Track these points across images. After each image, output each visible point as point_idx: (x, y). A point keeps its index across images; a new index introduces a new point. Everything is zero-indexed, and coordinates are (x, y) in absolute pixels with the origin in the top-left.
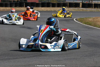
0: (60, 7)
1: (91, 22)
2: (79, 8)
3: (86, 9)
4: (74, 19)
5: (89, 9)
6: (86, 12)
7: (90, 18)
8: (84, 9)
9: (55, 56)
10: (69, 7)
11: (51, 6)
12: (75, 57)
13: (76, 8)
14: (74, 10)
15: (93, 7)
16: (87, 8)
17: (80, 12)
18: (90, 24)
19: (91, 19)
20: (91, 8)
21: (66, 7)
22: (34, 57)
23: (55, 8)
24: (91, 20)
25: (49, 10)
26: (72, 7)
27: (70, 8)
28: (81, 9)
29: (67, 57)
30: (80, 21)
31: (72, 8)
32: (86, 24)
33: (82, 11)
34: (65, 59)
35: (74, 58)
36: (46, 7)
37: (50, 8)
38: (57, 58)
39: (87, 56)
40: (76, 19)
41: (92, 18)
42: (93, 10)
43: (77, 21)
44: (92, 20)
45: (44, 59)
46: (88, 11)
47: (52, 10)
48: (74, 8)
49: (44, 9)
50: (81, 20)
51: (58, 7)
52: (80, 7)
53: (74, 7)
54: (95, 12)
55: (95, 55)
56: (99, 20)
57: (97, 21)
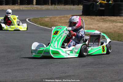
0: (9, 5)
1: (48, 22)
2: (32, 5)
3: (41, 7)
4: (27, 20)
6: (41, 10)
7: (47, 17)
8: (39, 7)
14: (26, 9)
15: (50, 4)
16: (43, 5)
17: (34, 10)
18: (46, 25)
19: (48, 19)
20: (47, 6)
23: (3, 6)
24: (47, 21)
27: (21, 6)
28: (35, 7)
30: (34, 22)
32: (41, 25)
33: (36, 9)
40: (29, 20)
41: (48, 17)
42: (50, 8)
43: (30, 21)
44: (49, 21)
46: (44, 8)
50: (35, 20)
51: (6, 5)
54: (52, 10)
55: (52, 63)
56: (57, 20)
57: (54, 21)
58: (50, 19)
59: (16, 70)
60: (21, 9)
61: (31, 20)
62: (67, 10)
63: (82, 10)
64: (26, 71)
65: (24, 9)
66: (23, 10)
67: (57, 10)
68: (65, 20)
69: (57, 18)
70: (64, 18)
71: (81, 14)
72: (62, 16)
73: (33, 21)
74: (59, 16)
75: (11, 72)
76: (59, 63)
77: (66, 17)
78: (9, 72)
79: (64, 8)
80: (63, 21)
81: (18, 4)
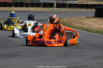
0: (34, 7)
1: (66, 22)
3: (60, 9)
5: (63, 10)
6: (61, 12)
7: (65, 18)
8: (59, 9)
9: (28, 57)
10: (43, 7)
11: (24, 6)
12: (49, 58)
13: (51, 8)
14: (48, 10)
15: (68, 7)
16: (62, 8)
17: (55, 12)
18: (64, 25)
19: (66, 19)
20: (65, 8)
21: (40, 7)
22: (6, 57)
23: (29, 8)
24: (65, 21)
25: (23, 10)
27: (44, 8)
28: (55, 9)
29: (40, 58)
31: (46, 8)
34: (38, 60)
35: (47, 59)
36: (19, 7)
37: (23, 8)
38: (30, 59)
39: (61, 56)
41: (66, 18)
42: (68, 10)
44: (67, 21)
45: (17, 60)
46: (63, 11)
47: (25, 10)
48: (48, 8)
49: (18, 9)
51: (31, 7)
52: (54, 8)
54: (69, 12)
55: (69, 56)
56: (74, 20)
57: (71, 21)
58: (68, 19)
59: (39, 60)
60: (44, 10)
62: (82, 12)
63: (94, 13)
64: (48, 61)
65: (46, 10)
66: (45, 12)
67: (74, 12)
68: (80, 21)
69: (73, 19)
70: (80, 19)
71: (94, 16)
72: (77, 17)
74: (75, 17)
75: (36, 61)
76: (75, 55)
77: (81, 18)
78: (34, 61)
79: (80, 11)
80: (79, 22)
81: (42, 7)
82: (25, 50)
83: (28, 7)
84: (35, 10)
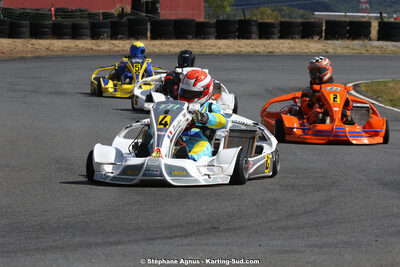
0: (292, 39)
2: (366, 41)
3: (395, 46)
6: (396, 57)
8: (389, 45)
9: (271, 233)
10: (326, 38)
11: (254, 36)
13: (356, 42)
14: (345, 51)
17: (373, 57)
21: (317, 38)
23: (271, 41)
25: (249, 49)
26: (338, 39)
27: (330, 42)
28: (375, 45)
29: (318, 238)
30: (370, 95)
31: (338, 43)
32: (393, 106)
33: (378, 52)
36: (233, 38)
37: (250, 41)
38: (279, 243)
40: (354, 87)
43: (358, 92)
45: (227, 244)
47: (257, 49)
48: (348, 43)
49: (229, 46)
50: (375, 88)
51: (281, 38)
52: (370, 40)
53: (348, 38)
59: (314, 246)
60: (331, 51)
61: (363, 88)
65: (339, 51)
73: (367, 91)
78: (293, 251)
81: (321, 37)
82: (257, 206)
83: (267, 38)
84: (297, 50)
